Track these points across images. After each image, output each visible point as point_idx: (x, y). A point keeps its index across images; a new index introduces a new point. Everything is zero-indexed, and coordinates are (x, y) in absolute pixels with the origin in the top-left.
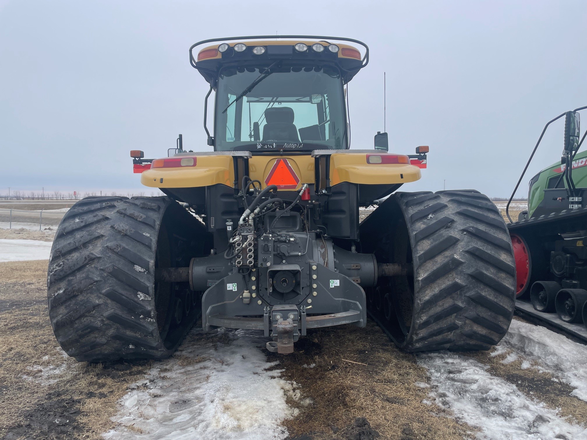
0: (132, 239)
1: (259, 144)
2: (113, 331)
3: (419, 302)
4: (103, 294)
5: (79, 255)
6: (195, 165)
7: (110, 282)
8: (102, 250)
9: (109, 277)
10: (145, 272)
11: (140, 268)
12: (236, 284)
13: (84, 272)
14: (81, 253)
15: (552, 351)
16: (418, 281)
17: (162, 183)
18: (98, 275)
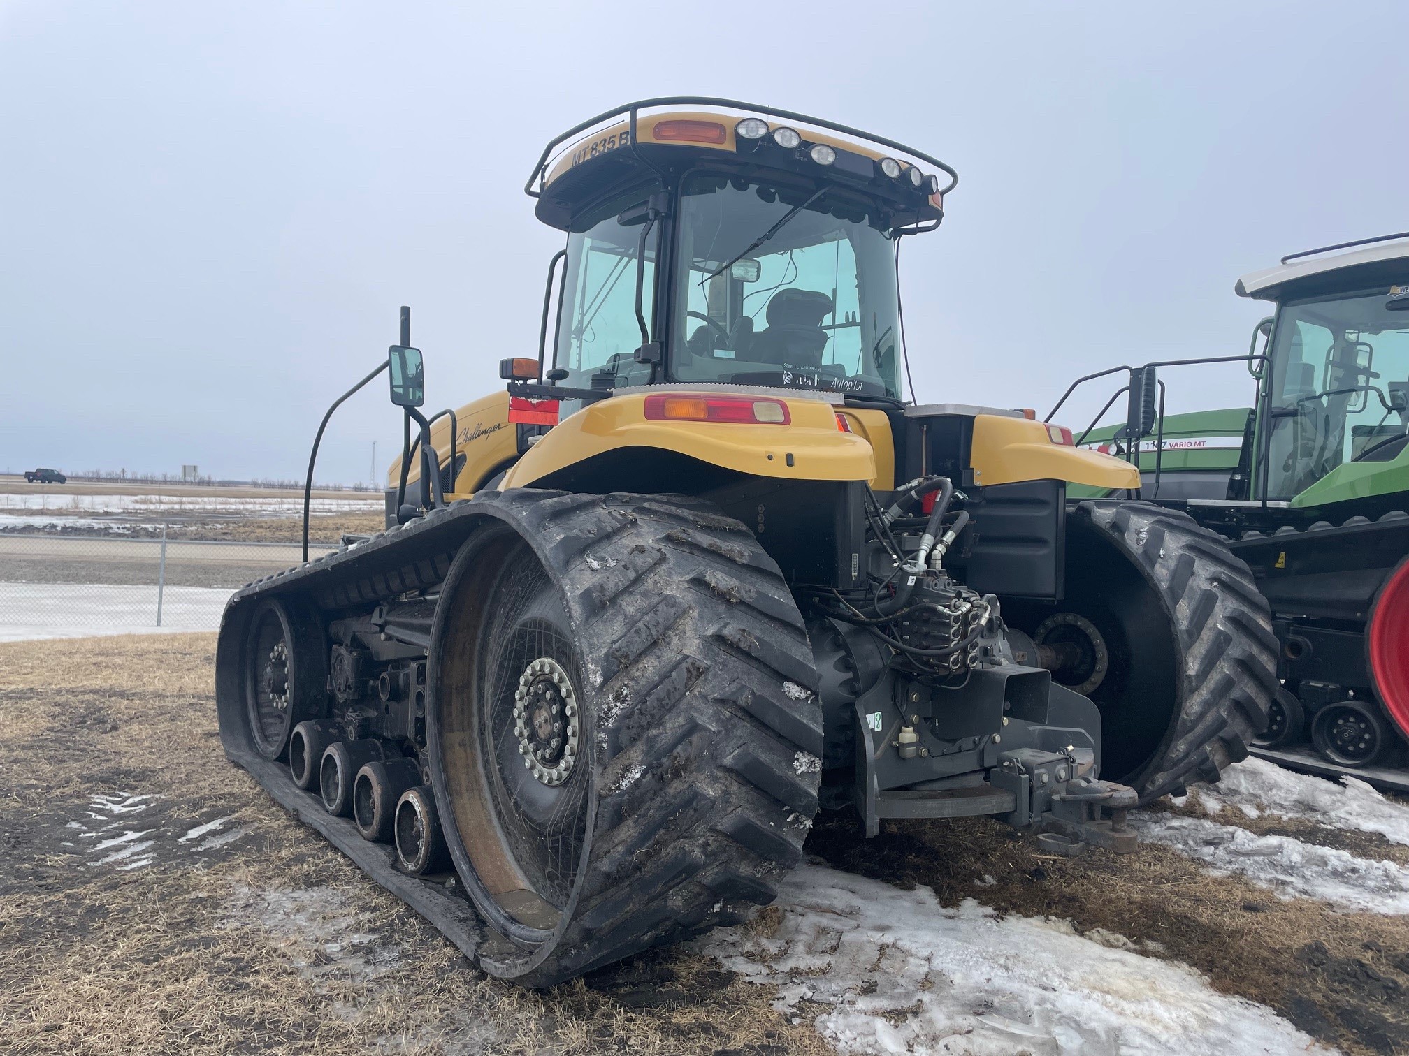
0: (755, 614)
1: (788, 375)
2: (715, 870)
3: (1185, 717)
4: (728, 770)
5: (658, 664)
6: (787, 421)
7: (739, 733)
8: (701, 647)
9: (736, 719)
10: (807, 698)
11: (798, 688)
12: (880, 713)
13: (680, 713)
14: (659, 657)
15: (1272, 782)
16: (1189, 677)
17: (792, 465)
18: (712, 716)
